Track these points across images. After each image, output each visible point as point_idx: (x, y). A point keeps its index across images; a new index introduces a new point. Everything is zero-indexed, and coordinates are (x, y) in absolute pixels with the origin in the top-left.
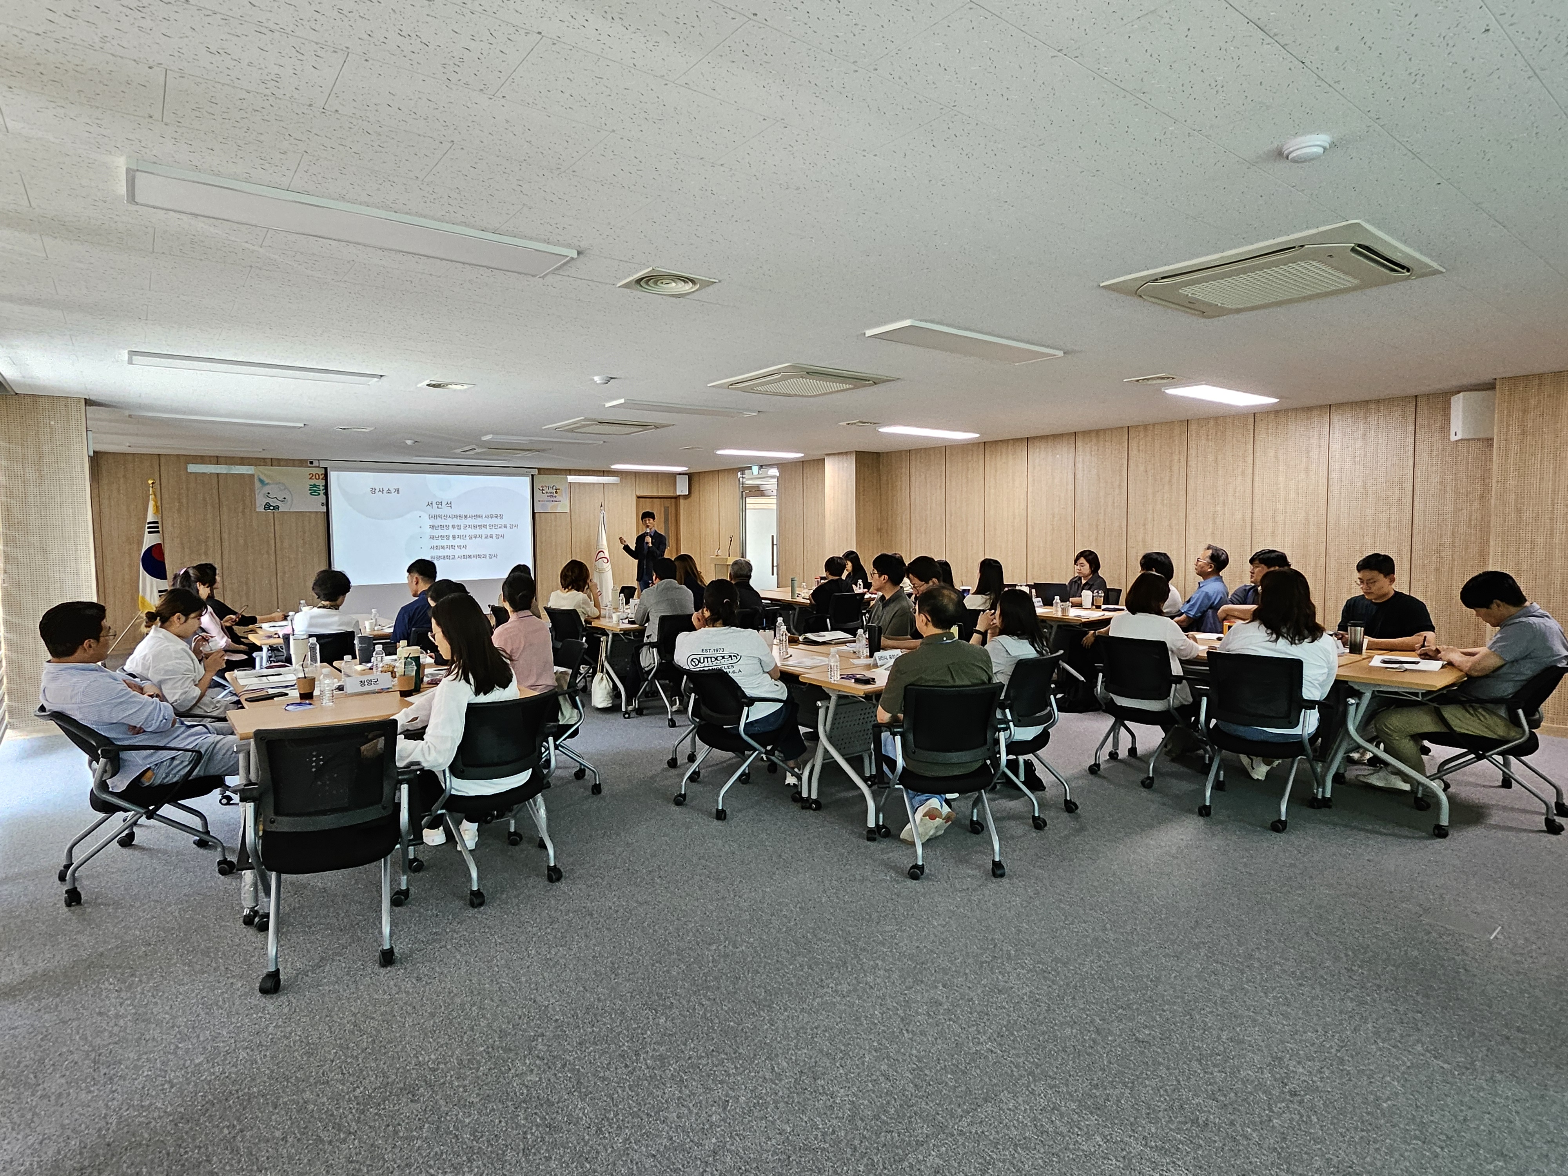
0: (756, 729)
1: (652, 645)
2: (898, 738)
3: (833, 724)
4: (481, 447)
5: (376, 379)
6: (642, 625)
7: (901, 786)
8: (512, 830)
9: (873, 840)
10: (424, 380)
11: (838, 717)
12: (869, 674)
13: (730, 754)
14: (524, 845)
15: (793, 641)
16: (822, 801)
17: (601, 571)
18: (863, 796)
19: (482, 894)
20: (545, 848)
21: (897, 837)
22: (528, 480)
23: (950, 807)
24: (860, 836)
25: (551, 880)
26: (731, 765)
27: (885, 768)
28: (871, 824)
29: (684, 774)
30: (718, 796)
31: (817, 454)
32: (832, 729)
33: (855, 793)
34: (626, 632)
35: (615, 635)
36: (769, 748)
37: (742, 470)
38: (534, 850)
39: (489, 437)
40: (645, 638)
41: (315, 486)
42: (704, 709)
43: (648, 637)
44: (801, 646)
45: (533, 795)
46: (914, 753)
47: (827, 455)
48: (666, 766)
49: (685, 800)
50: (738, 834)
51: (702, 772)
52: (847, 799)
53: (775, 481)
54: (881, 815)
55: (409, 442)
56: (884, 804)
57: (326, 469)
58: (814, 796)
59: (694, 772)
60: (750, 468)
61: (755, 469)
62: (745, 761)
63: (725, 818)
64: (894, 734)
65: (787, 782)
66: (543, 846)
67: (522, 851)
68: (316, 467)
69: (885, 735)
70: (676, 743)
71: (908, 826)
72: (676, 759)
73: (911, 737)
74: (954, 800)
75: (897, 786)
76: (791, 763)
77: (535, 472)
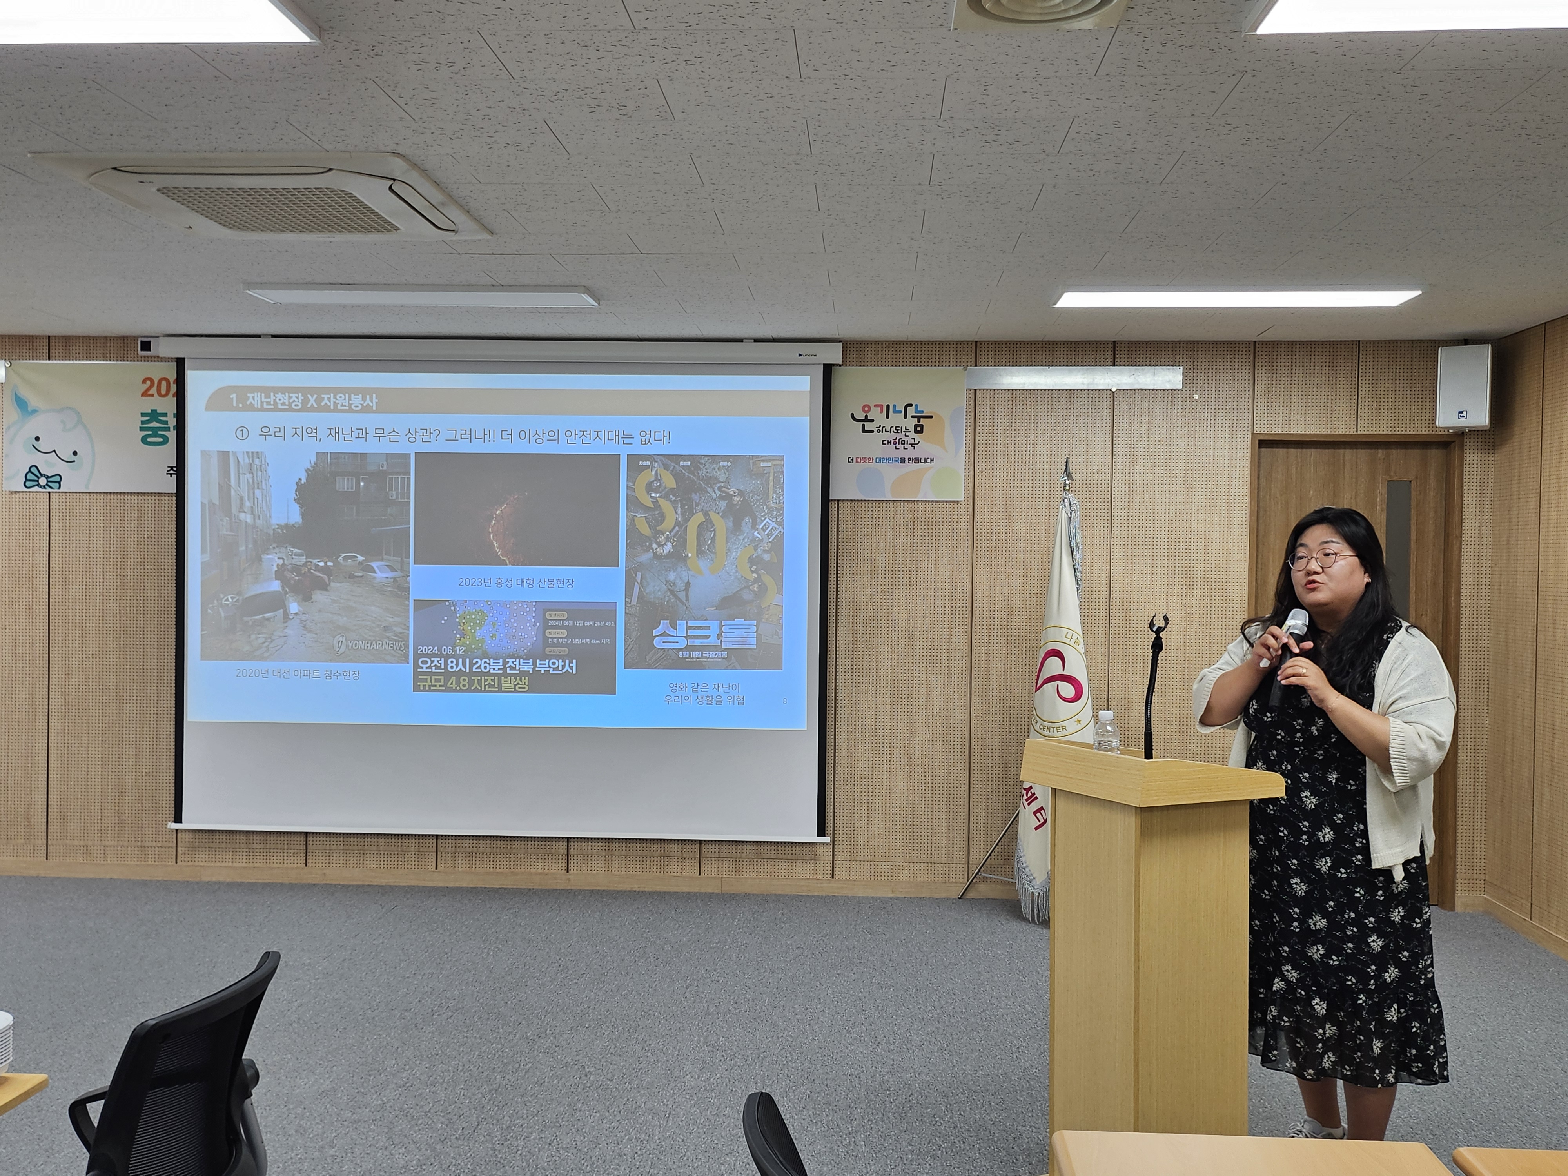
22: (810, 383)
41: (154, 415)
57: (180, 363)
68: (157, 358)
77: (833, 356)
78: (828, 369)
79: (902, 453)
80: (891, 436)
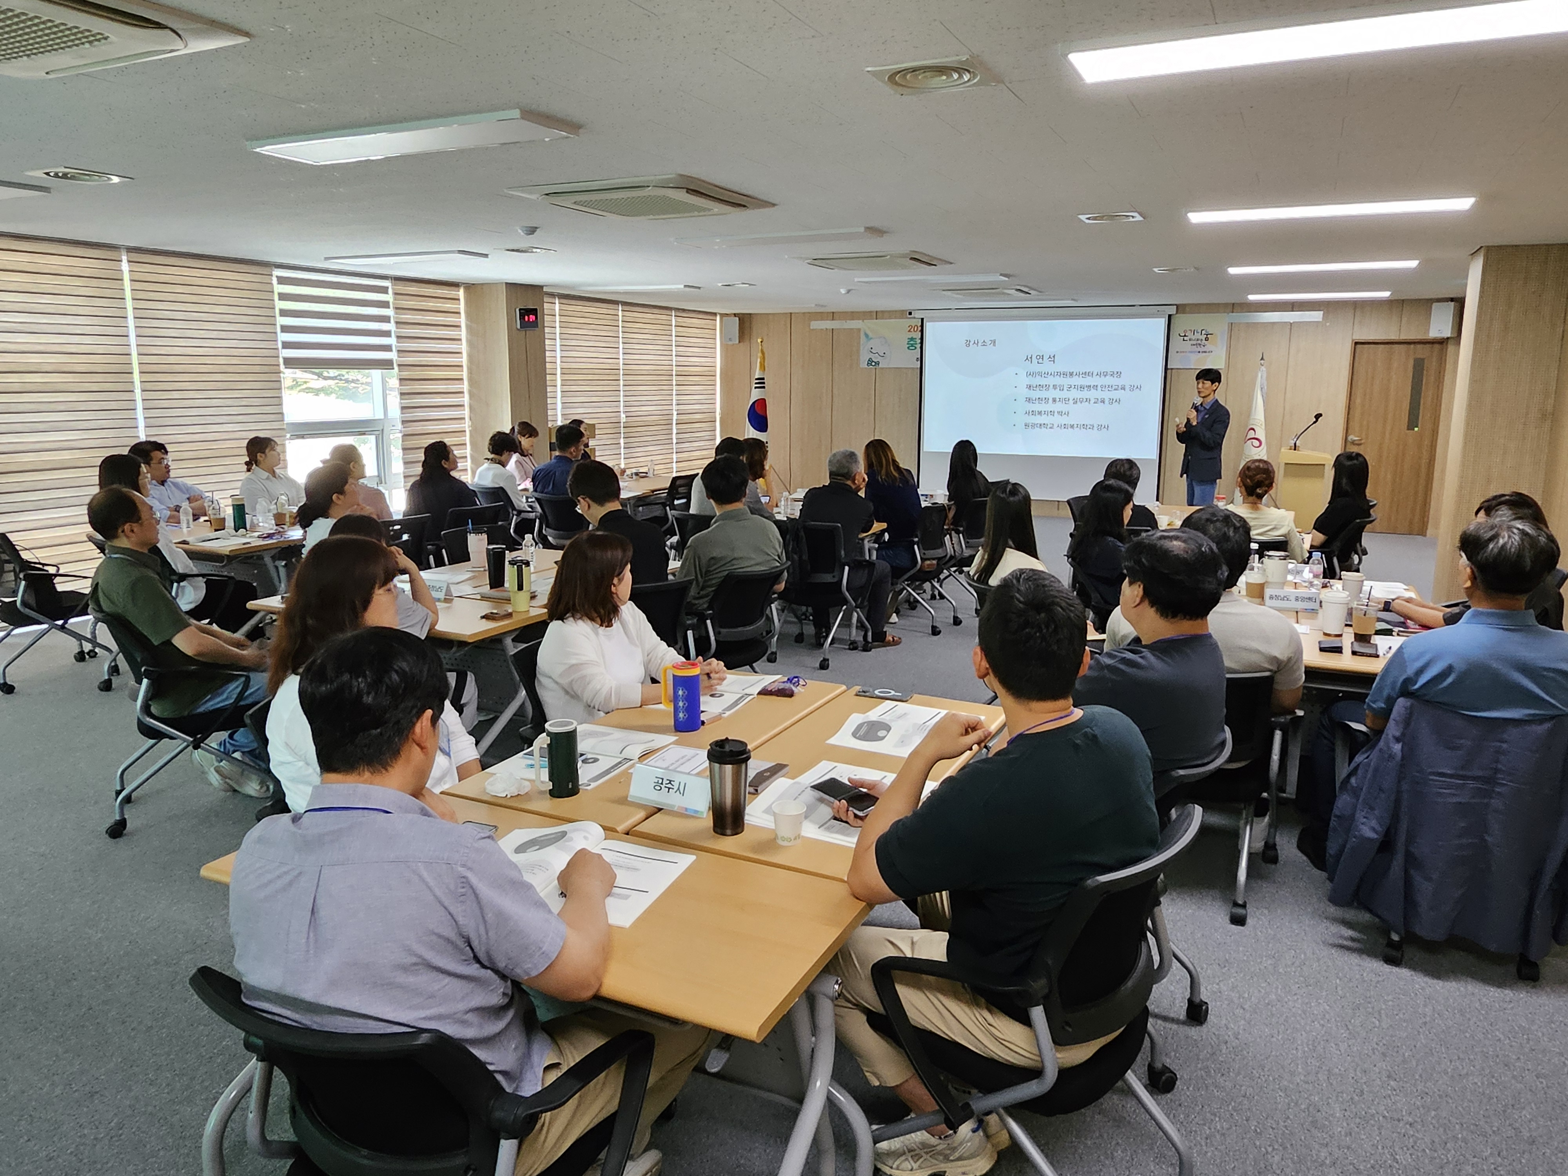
22: (1162, 322)
41: (912, 339)
57: (922, 320)
68: (914, 318)
77: (1172, 310)
78: (1170, 316)
79: (1199, 349)
80: (1195, 342)
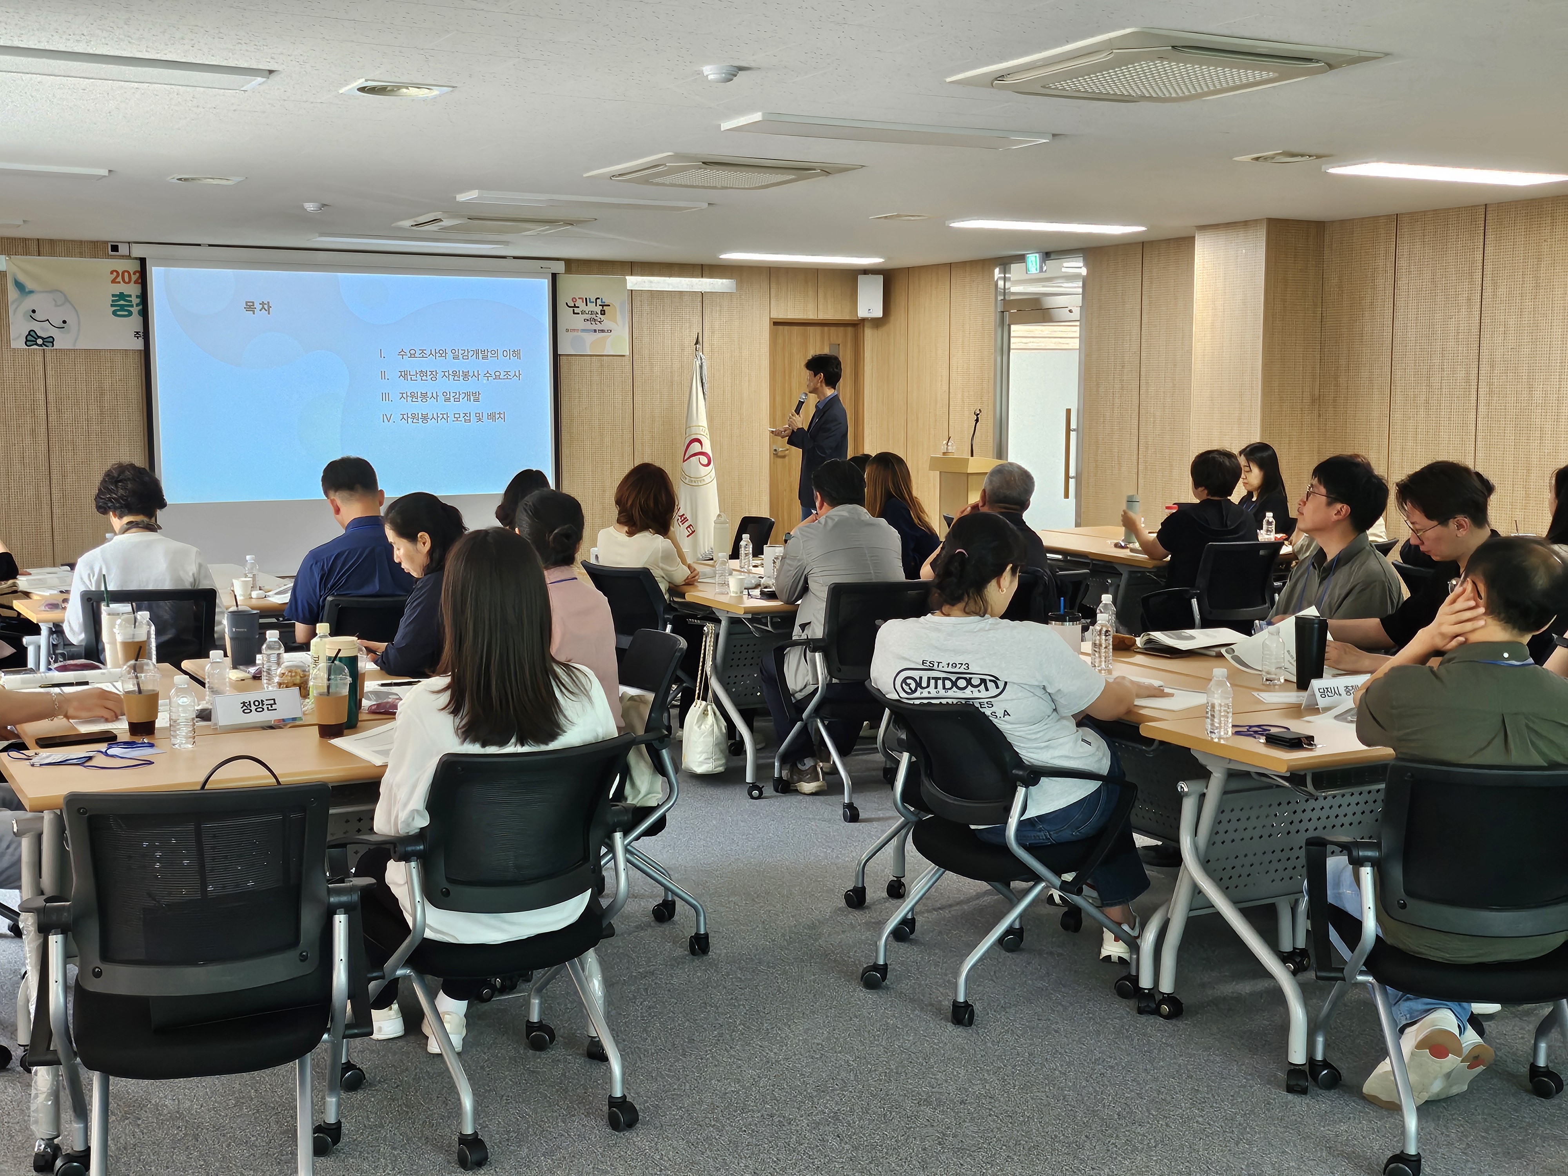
0: (1041, 836)
1: (812, 645)
2: (1367, 873)
3: (1214, 832)
4: (453, 215)
5: (260, 80)
6: (791, 602)
7: (1370, 979)
8: (535, 1018)
9: (1304, 1092)
10: (355, 79)
11: (1225, 818)
12: (1298, 727)
13: (982, 886)
14: (557, 1052)
15: (1122, 647)
16: (1183, 998)
17: (695, 483)
18: (1278, 996)
19: (481, 1142)
20: (604, 1058)
21: (1355, 1091)
22: (545, 284)
23: (1481, 1032)
24: (1271, 1081)
25: (615, 1124)
26: (981, 910)
27: (1334, 936)
28: (1298, 1055)
29: (881, 924)
30: (956, 974)
31: (1173, 225)
32: (1211, 843)
33: (1261, 985)
34: (757, 617)
35: (735, 622)
36: (1068, 877)
37: (1005, 262)
38: (578, 1063)
39: (471, 195)
40: (797, 629)
41: (122, 296)
42: (930, 788)
43: (803, 627)
44: (1139, 659)
45: (580, 951)
46: (1404, 906)
47: (1203, 228)
48: (843, 903)
49: (884, 978)
50: (999, 1058)
51: (919, 920)
52: (1239, 999)
53: (1077, 287)
54: (1320, 1040)
55: (310, 207)
56: (1329, 1015)
57: (143, 261)
58: (1166, 986)
59: (904, 922)
60: (1021, 258)
61: (1033, 260)
62: (1013, 905)
63: (970, 1022)
64: (1357, 863)
65: (1104, 953)
66: (597, 1054)
67: (556, 1061)
68: (123, 257)
69: (1336, 863)
70: (864, 857)
71: (1384, 1067)
72: (864, 888)
73: (1397, 873)
74: (1490, 1017)
75: (1360, 978)
76: (1115, 912)
77: (560, 267)
78: (554, 276)
80: (588, 317)
